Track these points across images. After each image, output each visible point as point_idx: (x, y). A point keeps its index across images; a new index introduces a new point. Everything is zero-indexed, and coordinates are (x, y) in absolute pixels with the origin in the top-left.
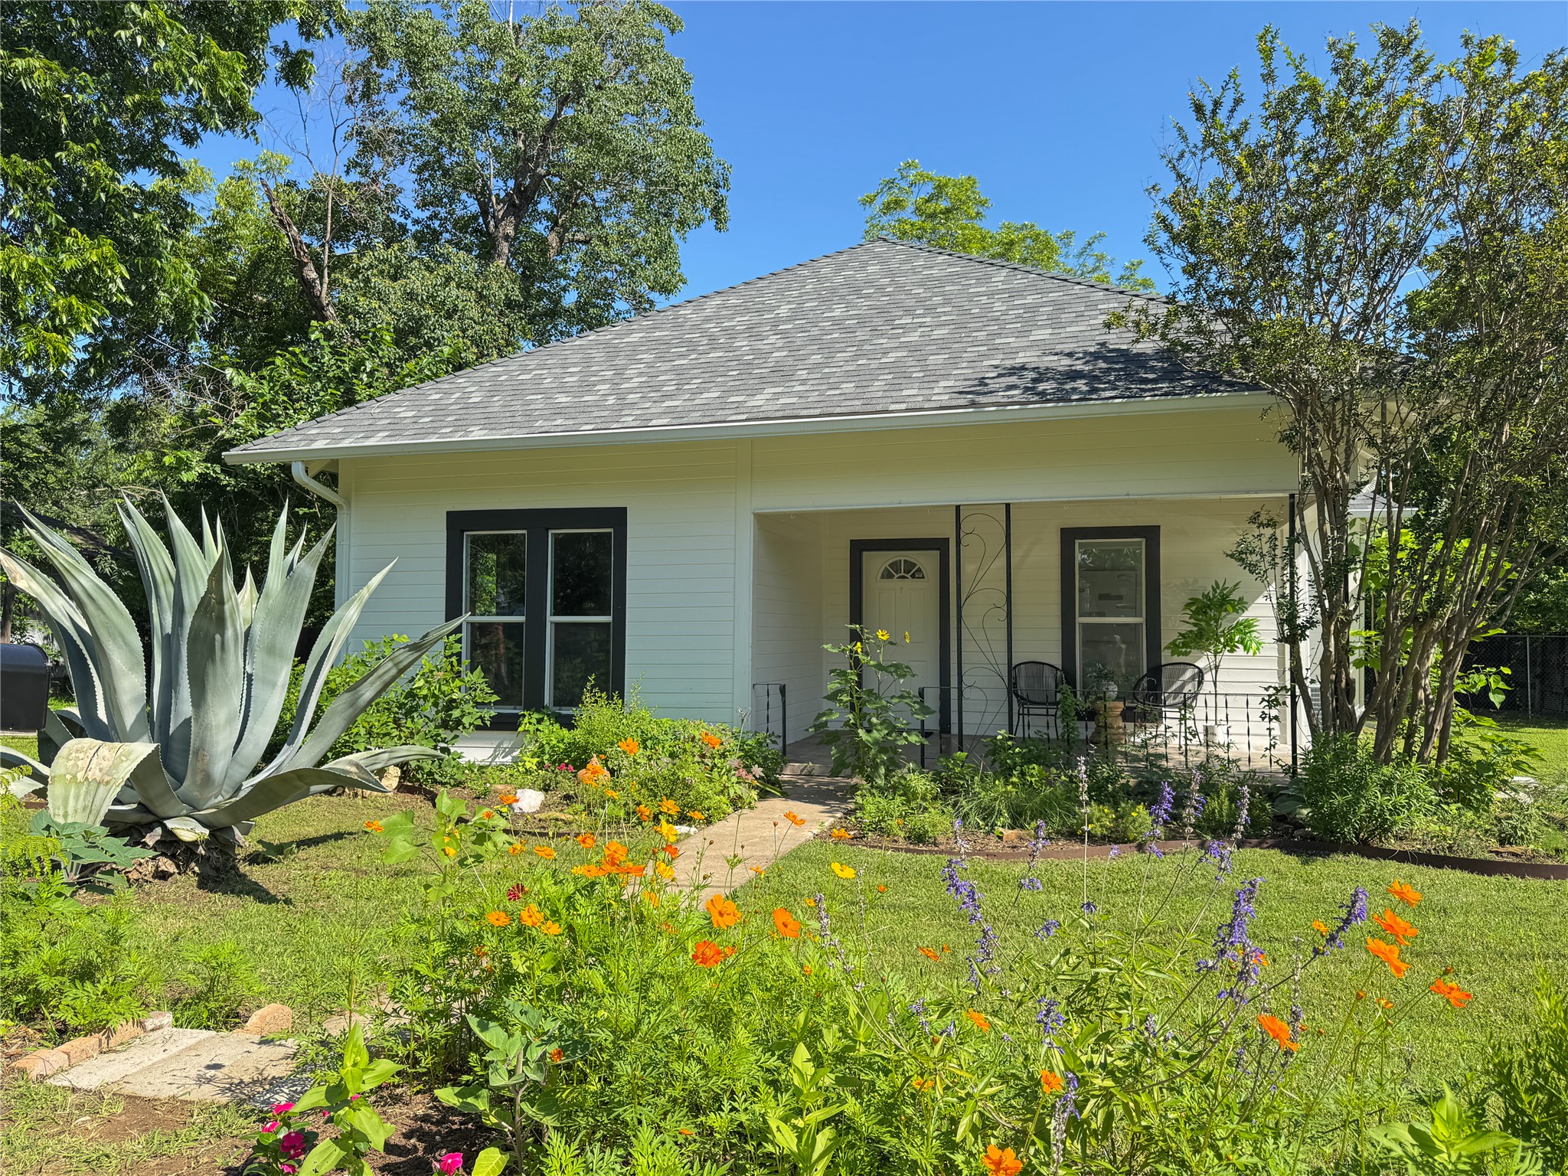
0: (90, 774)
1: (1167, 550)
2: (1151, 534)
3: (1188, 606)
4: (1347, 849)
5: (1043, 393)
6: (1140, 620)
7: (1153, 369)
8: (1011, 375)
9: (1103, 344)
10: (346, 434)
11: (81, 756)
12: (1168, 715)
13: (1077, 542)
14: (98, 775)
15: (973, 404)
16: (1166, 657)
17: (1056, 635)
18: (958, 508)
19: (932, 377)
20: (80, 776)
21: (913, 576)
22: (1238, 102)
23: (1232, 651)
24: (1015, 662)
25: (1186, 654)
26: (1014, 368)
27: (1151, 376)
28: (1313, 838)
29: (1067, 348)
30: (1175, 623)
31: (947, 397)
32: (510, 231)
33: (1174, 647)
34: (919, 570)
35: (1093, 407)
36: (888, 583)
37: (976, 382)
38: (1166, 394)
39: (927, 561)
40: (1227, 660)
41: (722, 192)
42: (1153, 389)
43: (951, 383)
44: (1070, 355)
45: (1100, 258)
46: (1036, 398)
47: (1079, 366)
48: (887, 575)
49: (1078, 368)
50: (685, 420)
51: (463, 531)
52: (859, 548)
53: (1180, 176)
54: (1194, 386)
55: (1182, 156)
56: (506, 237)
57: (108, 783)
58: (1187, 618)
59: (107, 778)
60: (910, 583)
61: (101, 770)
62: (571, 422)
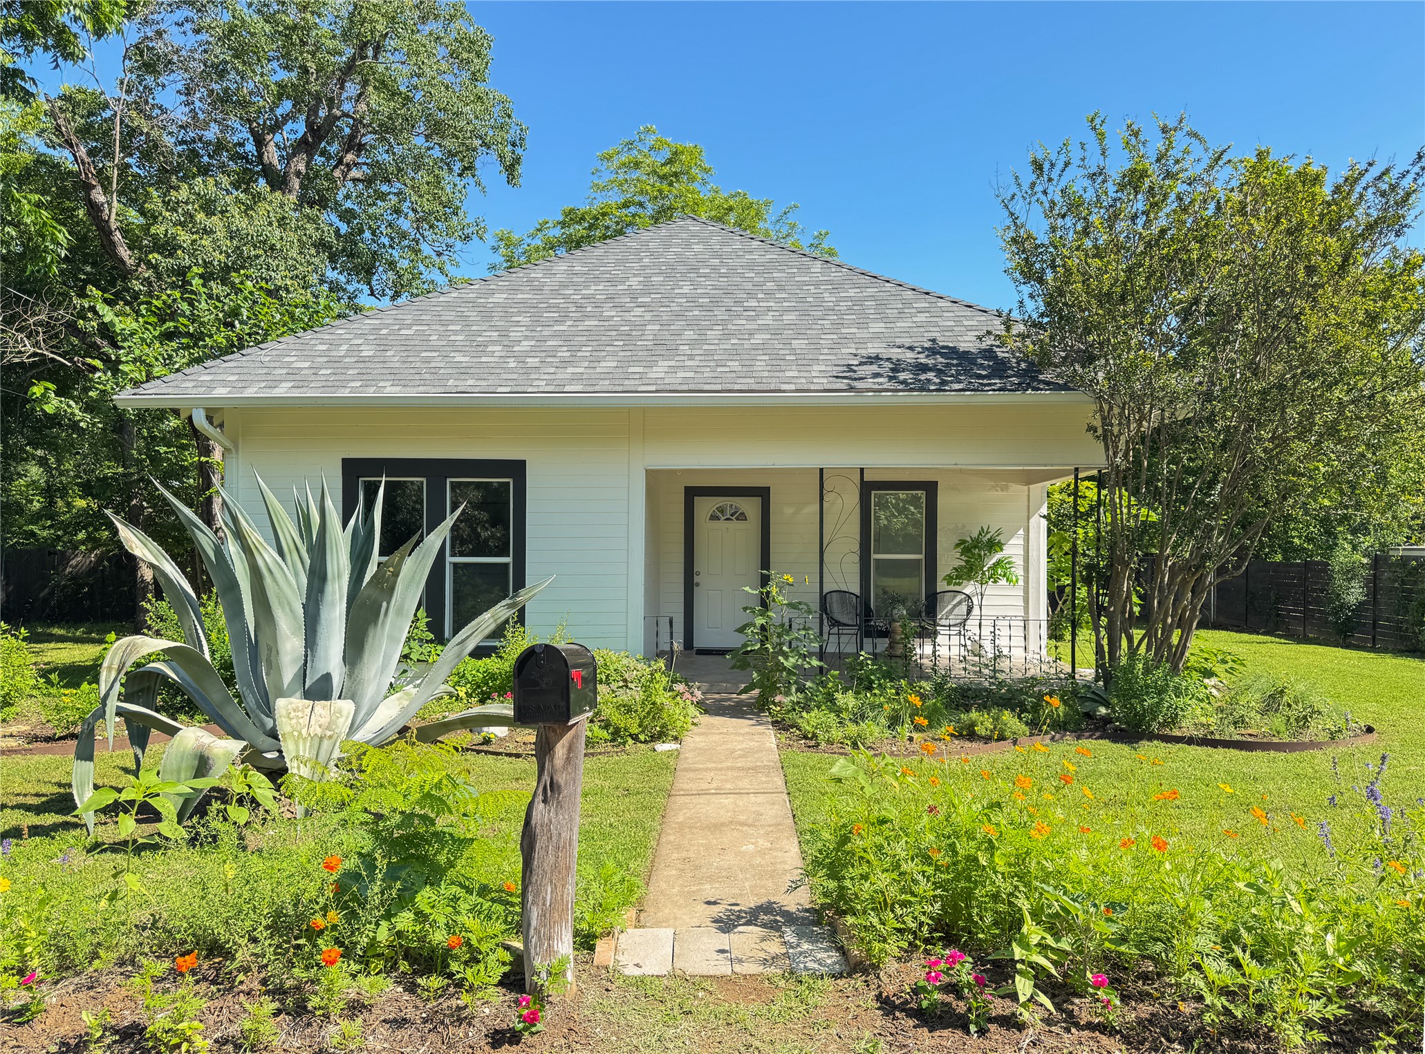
0: (311, 730)
1: (944, 501)
2: (930, 488)
3: (958, 545)
4: (1151, 737)
5: (904, 382)
6: (921, 556)
7: (982, 366)
8: (872, 363)
9: (934, 341)
10: (246, 384)
11: (300, 714)
12: (942, 632)
13: (873, 492)
14: (319, 731)
15: (851, 389)
16: (941, 586)
17: (856, 568)
18: (821, 470)
19: (804, 362)
20: (304, 732)
21: (737, 519)
22: (1067, 164)
23: (995, 582)
24: (825, 591)
25: (959, 584)
26: (869, 357)
27: (984, 373)
28: (1122, 730)
29: (907, 342)
30: (948, 560)
31: (825, 381)
32: (302, 167)
33: (949, 579)
34: (743, 514)
35: (948, 398)
36: (715, 524)
37: (845, 369)
38: (1000, 390)
39: (750, 506)
40: (990, 589)
41: (519, 151)
42: (990, 385)
43: (823, 368)
44: (911, 348)
45: (793, 227)
46: (901, 387)
47: (923, 359)
48: (714, 518)
49: (922, 361)
50: (597, 388)
51: (358, 477)
52: (692, 493)
53: (1012, 214)
54: (1020, 384)
55: (1013, 197)
56: (298, 174)
57: (330, 737)
58: (958, 555)
59: (329, 733)
60: (735, 525)
61: (320, 726)
62: (484, 383)
